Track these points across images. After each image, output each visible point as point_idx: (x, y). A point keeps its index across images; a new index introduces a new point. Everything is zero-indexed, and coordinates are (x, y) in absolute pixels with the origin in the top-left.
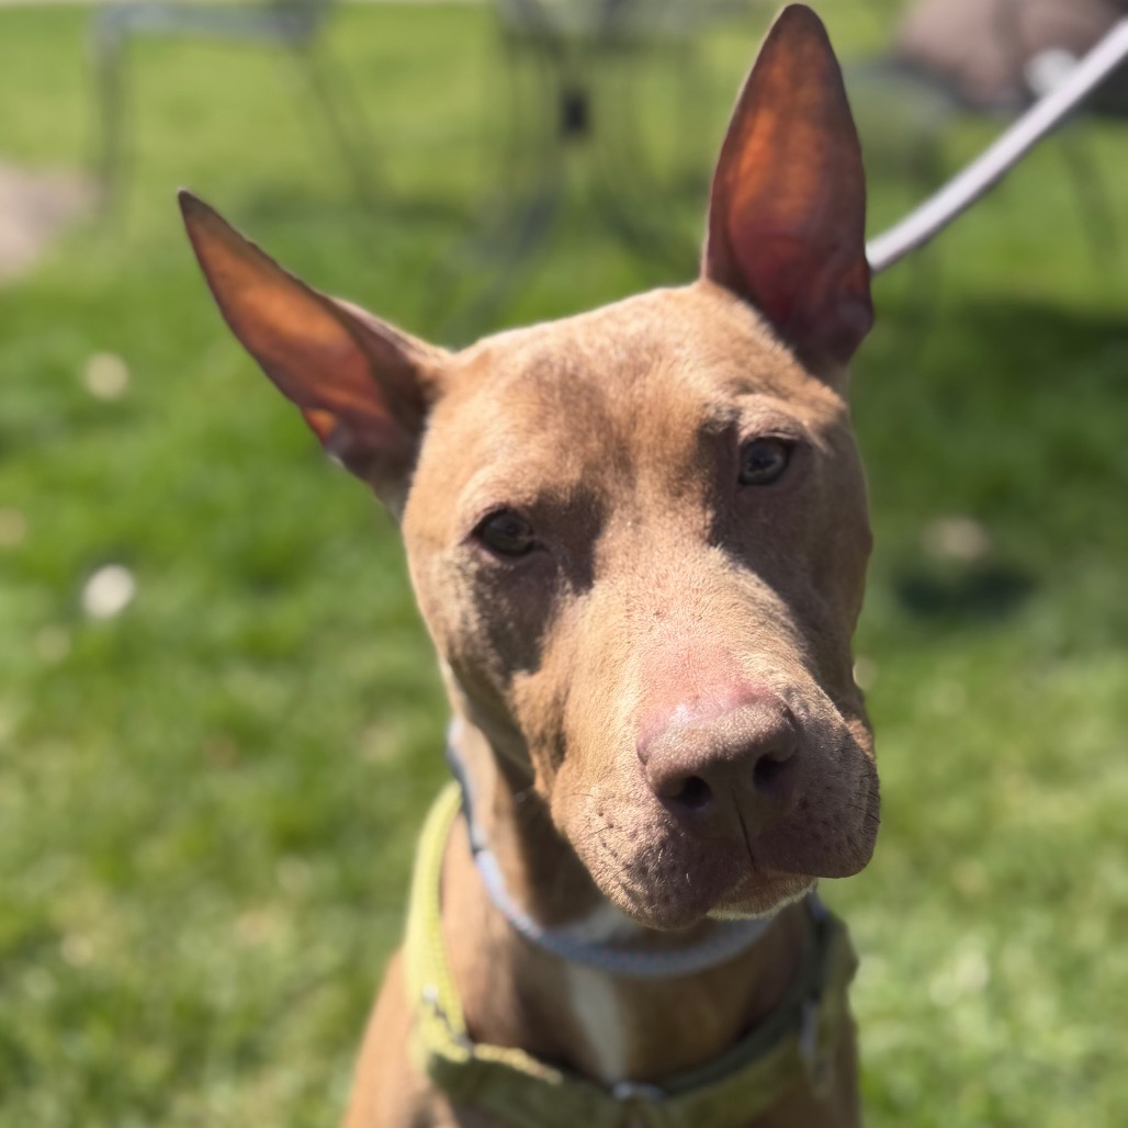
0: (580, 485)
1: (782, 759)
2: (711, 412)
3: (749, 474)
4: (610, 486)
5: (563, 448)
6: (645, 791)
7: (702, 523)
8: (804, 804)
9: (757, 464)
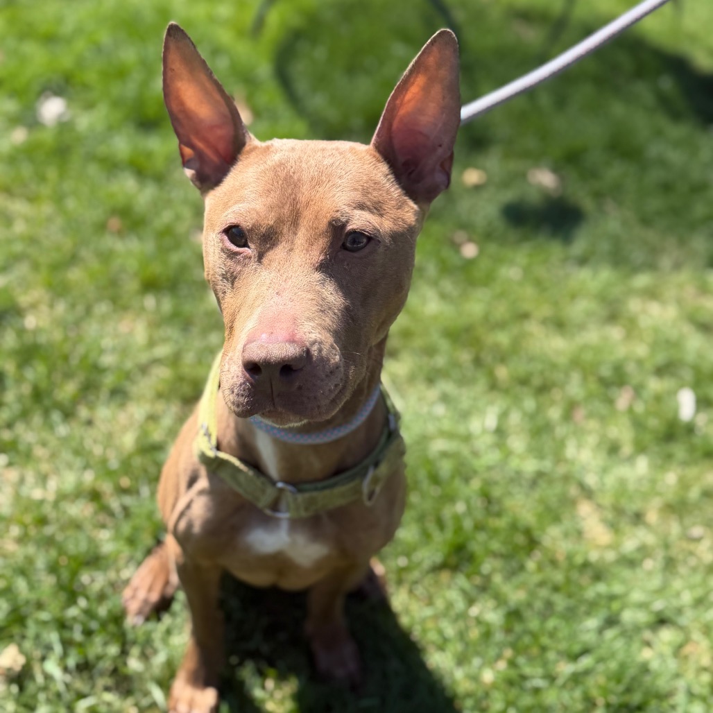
0: (272, 227)
1: (294, 369)
2: (338, 215)
3: (348, 245)
4: (285, 230)
5: (271, 208)
6: (240, 363)
7: (316, 260)
8: (300, 388)
9: (354, 242)
